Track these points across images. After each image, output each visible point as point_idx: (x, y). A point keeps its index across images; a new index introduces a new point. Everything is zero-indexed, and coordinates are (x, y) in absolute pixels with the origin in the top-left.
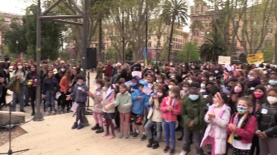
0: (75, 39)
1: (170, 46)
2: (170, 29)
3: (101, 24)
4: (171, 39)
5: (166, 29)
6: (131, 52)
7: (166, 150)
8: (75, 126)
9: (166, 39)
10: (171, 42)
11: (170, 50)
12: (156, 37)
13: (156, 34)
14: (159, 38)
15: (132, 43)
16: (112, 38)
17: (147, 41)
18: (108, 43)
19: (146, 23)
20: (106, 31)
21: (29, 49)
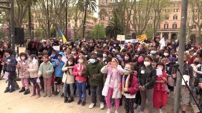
0: (8, 20)
1: (84, 27)
2: (84, 15)
3: (30, 10)
5: (81, 15)
6: (55, 32)
7: (79, 103)
8: (8, 90)
9: (81, 22)
10: (84, 24)
11: (84, 30)
12: (74, 21)
13: (74, 19)
14: (76, 21)
15: (55, 25)
16: (40, 21)
17: (67, 23)
18: (36, 25)
19: (66, 10)
20: (34, 15)
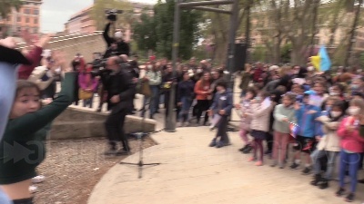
0: (214, 32)
1: (351, 44)
3: (249, 13)
4: (352, 33)
5: (346, 18)
6: (289, 52)
9: (345, 33)
11: (350, 50)
12: (328, 30)
13: (329, 27)
14: (333, 31)
15: (291, 38)
16: (263, 32)
17: (313, 36)
18: (257, 39)
19: (315, 10)
20: (254, 22)
21: (160, 45)
